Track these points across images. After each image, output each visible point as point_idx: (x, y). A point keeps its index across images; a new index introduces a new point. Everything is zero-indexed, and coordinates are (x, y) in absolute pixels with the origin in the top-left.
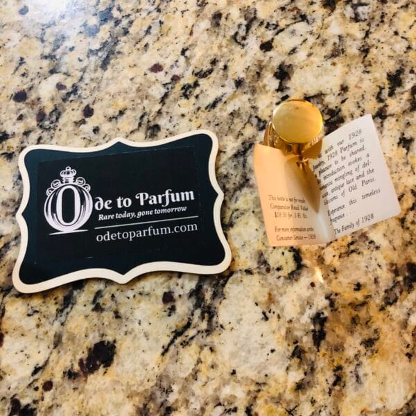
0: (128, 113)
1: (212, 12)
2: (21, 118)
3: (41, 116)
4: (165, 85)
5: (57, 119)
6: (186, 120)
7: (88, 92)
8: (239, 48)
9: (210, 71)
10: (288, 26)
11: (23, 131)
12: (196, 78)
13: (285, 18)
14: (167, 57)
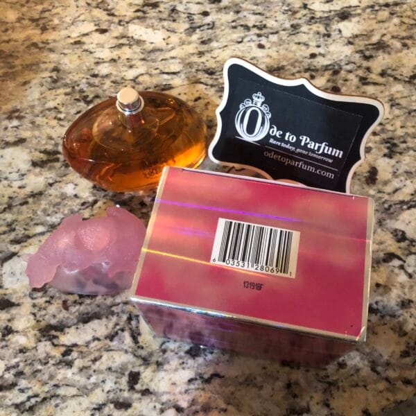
0: (297, 41)
1: (204, 46)
2: (346, 80)
3: (336, 73)
4: (267, 37)
5: (330, 65)
6: (277, 19)
7: (303, 64)
8: (216, 23)
9: (242, 26)
10: (184, 13)
11: (351, 74)
12: (251, 29)
13: (179, 17)
14: (250, 46)
